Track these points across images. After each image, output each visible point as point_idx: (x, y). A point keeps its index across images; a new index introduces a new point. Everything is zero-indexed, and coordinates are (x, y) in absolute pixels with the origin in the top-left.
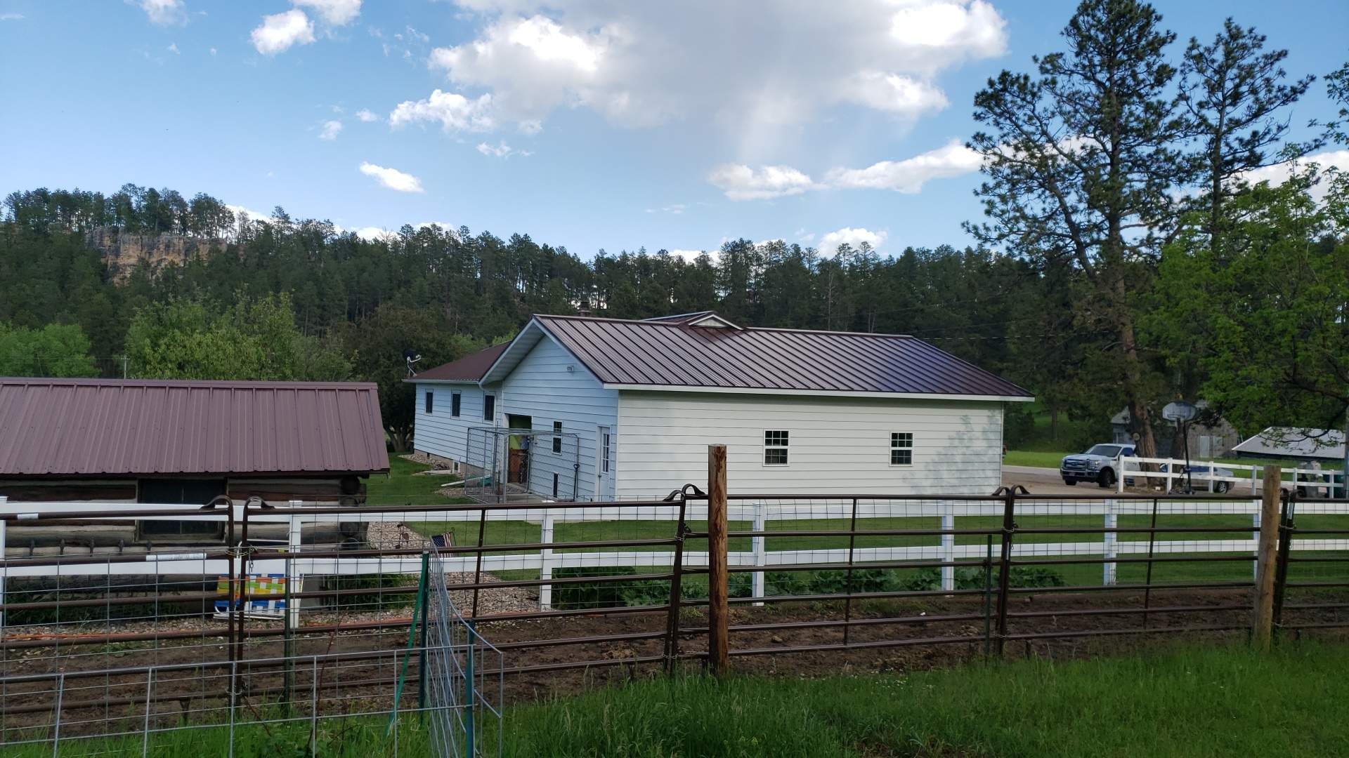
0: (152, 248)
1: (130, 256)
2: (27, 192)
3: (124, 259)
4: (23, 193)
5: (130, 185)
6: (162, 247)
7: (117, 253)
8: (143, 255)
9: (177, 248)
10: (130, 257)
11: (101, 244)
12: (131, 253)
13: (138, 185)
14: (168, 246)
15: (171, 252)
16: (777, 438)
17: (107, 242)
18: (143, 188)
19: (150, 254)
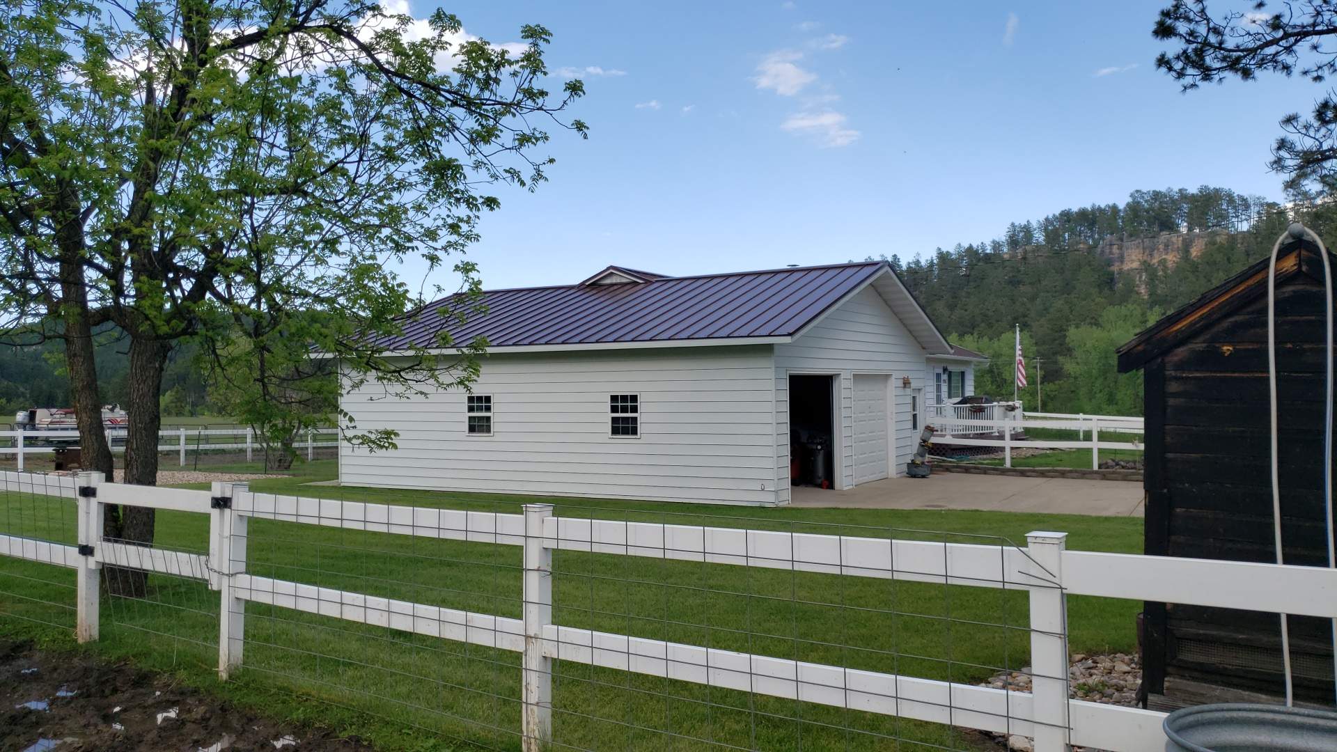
0: (1153, 249)
1: (1133, 259)
2: (1054, 215)
3: (1129, 264)
4: (1050, 217)
5: (1137, 191)
6: (1161, 247)
7: (1121, 259)
8: (1145, 258)
9: (1176, 246)
10: (1133, 261)
11: (1111, 253)
12: (1134, 257)
13: (1144, 190)
14: (1167, 246)
15: (1170, 250)
16: (480, 403)
17: (1115, 249)
18: (1149, 192)
19: (1151, 255)
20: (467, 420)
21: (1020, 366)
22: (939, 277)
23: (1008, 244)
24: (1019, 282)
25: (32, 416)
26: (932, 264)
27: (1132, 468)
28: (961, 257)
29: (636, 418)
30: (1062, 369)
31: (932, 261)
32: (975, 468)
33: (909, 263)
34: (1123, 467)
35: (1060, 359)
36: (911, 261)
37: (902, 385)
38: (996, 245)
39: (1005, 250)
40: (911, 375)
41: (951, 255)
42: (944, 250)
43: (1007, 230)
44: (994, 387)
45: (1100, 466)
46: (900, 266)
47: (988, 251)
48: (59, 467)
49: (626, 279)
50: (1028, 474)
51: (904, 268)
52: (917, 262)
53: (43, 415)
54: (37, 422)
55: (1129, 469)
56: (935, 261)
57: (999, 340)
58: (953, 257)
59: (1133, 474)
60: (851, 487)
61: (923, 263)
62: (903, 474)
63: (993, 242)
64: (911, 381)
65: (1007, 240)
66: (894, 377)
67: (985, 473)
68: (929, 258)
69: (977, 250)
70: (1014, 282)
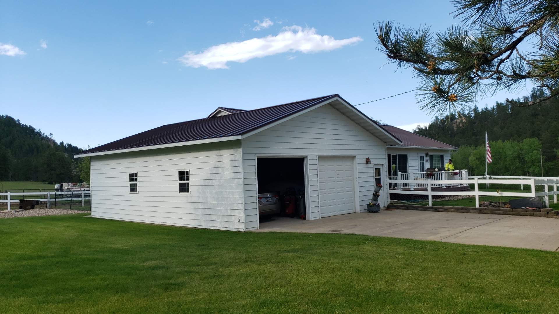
20: (129, 185)
21: (488, 152)
22: (498, 114)
23: (531, 98)
24: (537, 115)
25: (61, 186)
26: (493, 109)
27: (498, 207)
28: (507, 105)
29: (188, 183)
30: (556, 154)
31: (493, 107)
32: (412, 207)
33: (482, 109)
34: (493, 206)
35: (555, 150)
36: (483, 108)
37: (366, 162)
38: (526, 99)
39: (530, 100)
40: (370, 157)
41: (503, 104)
42: (499, 102)
43: (531, 91)
44: (520, 164)
45: (480, 206)
46: (478, 111)
47: (521, 102)
48: (21, 208)
49: (226, 113)
50: (439, 210)
51: (480, 111)
52: (486, 109)
53: (65, 186)
54: (63, 189)
55: (496, 207)
56: (495, 108)
57: (523, 142)
58: (504, 105)
59: (497, 210)
60: (318, 218)
61: (489, 109)
62: (363, 211)
63: (524, 97)
64: (371, 160)
65: (531, 96)
66: (357, 158)
67: (417, 210)
68: (492, 107)
69: (516, 101)
70: (535, 115)
